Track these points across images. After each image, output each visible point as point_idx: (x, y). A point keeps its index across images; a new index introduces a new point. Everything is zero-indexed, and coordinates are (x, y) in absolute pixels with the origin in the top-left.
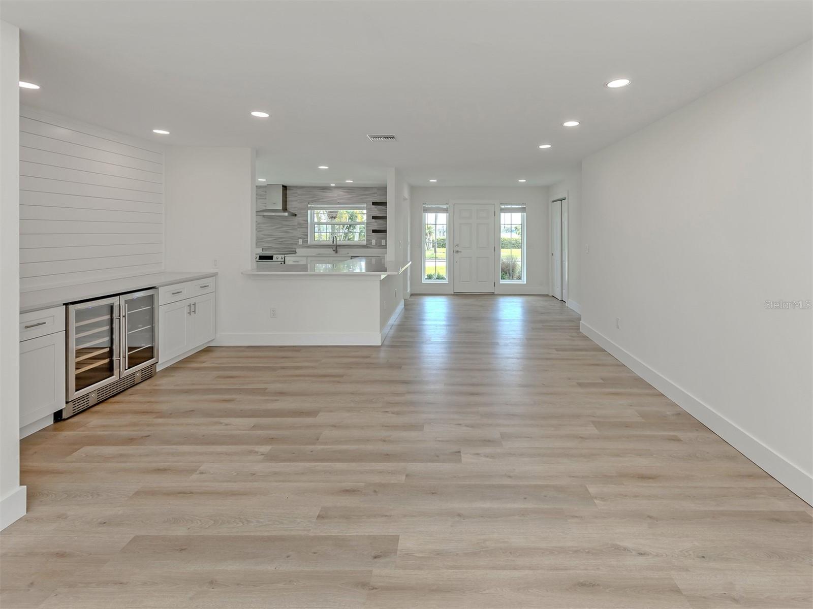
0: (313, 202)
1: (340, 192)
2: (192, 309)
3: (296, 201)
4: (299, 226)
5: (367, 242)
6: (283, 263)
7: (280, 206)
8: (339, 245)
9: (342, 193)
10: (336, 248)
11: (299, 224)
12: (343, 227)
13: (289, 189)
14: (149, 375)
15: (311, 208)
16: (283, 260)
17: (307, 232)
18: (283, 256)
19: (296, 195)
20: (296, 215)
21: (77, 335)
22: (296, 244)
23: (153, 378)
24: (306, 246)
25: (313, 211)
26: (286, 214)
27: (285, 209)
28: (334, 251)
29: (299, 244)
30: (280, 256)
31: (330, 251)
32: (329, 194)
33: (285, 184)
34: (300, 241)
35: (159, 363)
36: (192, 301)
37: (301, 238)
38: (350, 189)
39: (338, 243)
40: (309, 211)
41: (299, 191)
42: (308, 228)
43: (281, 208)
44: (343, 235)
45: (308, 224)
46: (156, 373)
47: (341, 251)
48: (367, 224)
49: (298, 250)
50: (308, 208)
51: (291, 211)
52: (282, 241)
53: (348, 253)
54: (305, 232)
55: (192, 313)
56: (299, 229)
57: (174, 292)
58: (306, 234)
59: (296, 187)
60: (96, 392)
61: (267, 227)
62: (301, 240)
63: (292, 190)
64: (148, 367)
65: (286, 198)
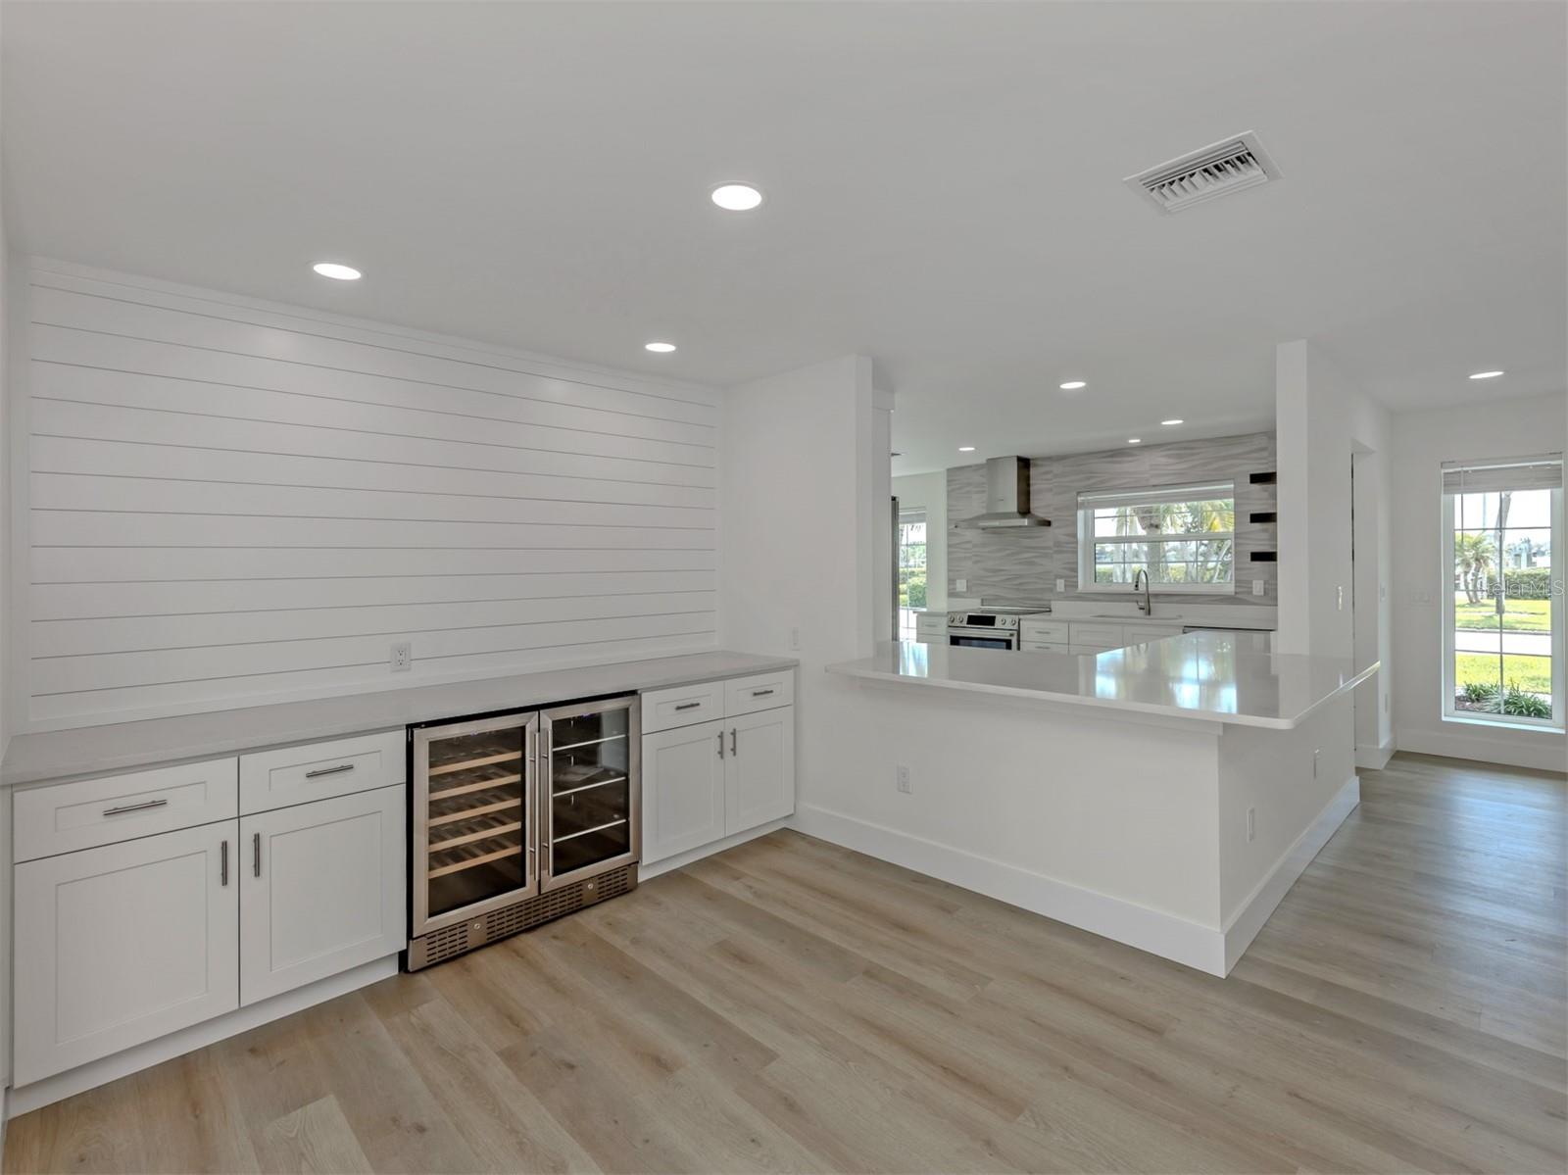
0: (1089, 490)
1: (1159, 458)
2: (728, 744)
3: (1051, 490)
4: (1056, 549)
5: (1236, 586)
6: (1015, 632)
7: (1012, 506)
8: (1156, 595)
9: (1164, 460)
10: (1146, 600)
11: (1058, 544)
12: (1220, 548)
13: (1036, 465)
14: (620, 887)
15: (1082, 506)
16: (1016, 627)
17: (1077, 563)
18: (1016, 618)
19: (1049, 476)
20: (1048, 523)
21: (433, 794)
22: (1051, 590)
23: (631, 895)
24: (1073, 594)
25: (1090, 511)
26: (1025, 522)
27: (1025, 511)
28: (1141, 609)
29: (1058, 590)
30: (1009, 618)
31: (1131, 609)
32: (1127, 466)
33: (1024, 454)
34: (1060, 584)
35: (645, 861)
36: (727, 727)
37: (1061, 577)
38: (1180, 446)
39: (1151, 589)
40: (1080, 514)
41: (1057, 468)
42: (1076, 552)
43: (1016, 510)
44: (1219, 566)
45: (1077, 543)
46: (635, 886)
47: (1161, 609)
48: (1235, 538)
49: (1055, 605)
50: (1078, 506)
51: (1036, 514)
52: (1020, 584)
53: (1180, 617)
54: (1073, 563)
55: (728, 753)
56: (1056, 556)
57: (681, 704)
58: (1073, 566)
59: (1049, 459)
60: (485, 920)
61: (989, 552)
62: (1063, 581)
63: (1042, 466)
64: (616, 871)
65: (1028, 485)
